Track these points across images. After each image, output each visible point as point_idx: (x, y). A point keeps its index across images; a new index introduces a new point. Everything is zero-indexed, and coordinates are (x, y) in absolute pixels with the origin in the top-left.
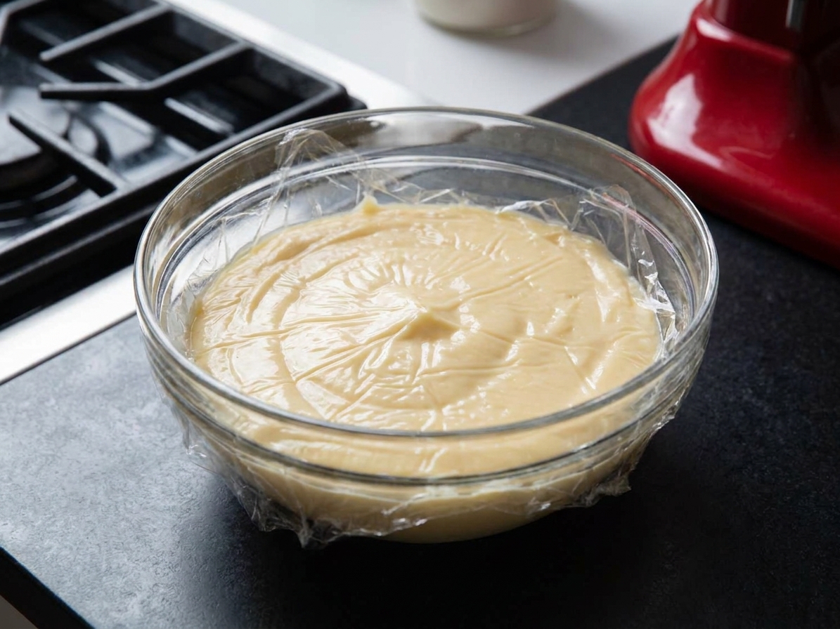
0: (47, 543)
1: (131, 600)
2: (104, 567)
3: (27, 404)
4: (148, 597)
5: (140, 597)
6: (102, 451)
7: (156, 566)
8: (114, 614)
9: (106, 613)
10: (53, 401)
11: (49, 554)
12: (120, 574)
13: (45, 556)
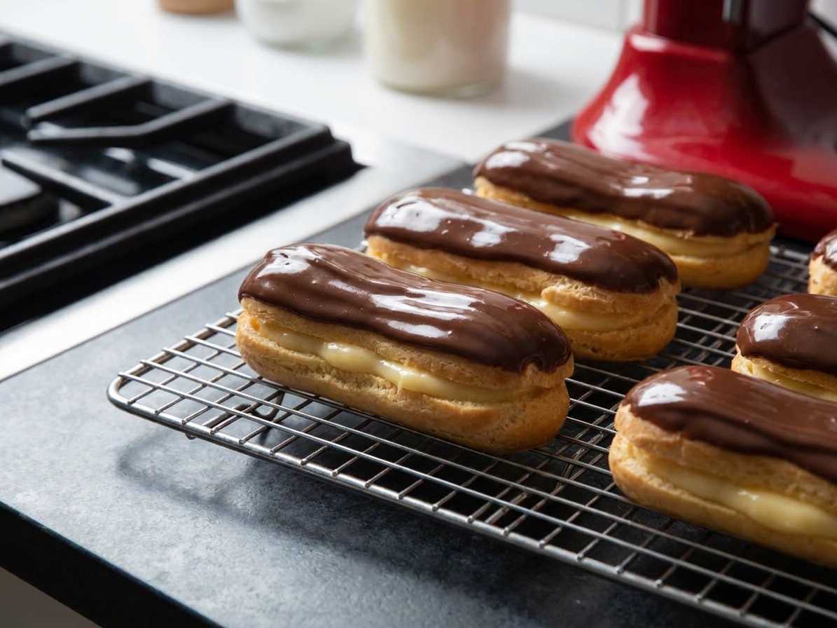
0: (74, 508)
1: (173, 551)
2: (139, 524)
3: (37, 393)
4: (190, 547)
5: (182, 547)
6: (122, 428)
7: (195, 520)
8: (156, 564)
9: (148, 563)
10: (65, 390)
11: (79, 517)
12: (157, 529)
13: (74, 520)
